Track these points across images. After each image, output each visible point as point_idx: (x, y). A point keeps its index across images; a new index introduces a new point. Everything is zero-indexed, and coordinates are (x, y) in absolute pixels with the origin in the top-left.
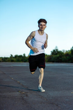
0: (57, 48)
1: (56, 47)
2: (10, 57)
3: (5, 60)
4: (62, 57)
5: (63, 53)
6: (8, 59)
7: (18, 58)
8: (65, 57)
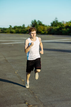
0: (56, 20)
1: (56, 18)
2: (9, 28)
3: (4, 31)
4: (62, 29)
6: (7, 30)
7: (17, 29)
8: (65, 29)
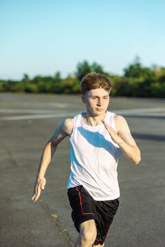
0: (137, 62)
1: (137, 58)
2: (24, 80)
4: (152, 84)
5: (154, 74)
8: (157, 85)
